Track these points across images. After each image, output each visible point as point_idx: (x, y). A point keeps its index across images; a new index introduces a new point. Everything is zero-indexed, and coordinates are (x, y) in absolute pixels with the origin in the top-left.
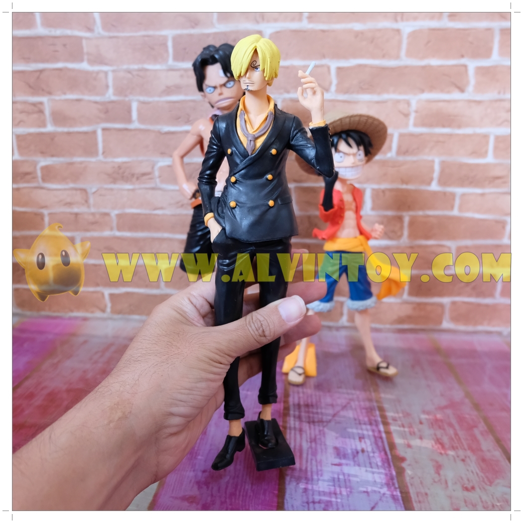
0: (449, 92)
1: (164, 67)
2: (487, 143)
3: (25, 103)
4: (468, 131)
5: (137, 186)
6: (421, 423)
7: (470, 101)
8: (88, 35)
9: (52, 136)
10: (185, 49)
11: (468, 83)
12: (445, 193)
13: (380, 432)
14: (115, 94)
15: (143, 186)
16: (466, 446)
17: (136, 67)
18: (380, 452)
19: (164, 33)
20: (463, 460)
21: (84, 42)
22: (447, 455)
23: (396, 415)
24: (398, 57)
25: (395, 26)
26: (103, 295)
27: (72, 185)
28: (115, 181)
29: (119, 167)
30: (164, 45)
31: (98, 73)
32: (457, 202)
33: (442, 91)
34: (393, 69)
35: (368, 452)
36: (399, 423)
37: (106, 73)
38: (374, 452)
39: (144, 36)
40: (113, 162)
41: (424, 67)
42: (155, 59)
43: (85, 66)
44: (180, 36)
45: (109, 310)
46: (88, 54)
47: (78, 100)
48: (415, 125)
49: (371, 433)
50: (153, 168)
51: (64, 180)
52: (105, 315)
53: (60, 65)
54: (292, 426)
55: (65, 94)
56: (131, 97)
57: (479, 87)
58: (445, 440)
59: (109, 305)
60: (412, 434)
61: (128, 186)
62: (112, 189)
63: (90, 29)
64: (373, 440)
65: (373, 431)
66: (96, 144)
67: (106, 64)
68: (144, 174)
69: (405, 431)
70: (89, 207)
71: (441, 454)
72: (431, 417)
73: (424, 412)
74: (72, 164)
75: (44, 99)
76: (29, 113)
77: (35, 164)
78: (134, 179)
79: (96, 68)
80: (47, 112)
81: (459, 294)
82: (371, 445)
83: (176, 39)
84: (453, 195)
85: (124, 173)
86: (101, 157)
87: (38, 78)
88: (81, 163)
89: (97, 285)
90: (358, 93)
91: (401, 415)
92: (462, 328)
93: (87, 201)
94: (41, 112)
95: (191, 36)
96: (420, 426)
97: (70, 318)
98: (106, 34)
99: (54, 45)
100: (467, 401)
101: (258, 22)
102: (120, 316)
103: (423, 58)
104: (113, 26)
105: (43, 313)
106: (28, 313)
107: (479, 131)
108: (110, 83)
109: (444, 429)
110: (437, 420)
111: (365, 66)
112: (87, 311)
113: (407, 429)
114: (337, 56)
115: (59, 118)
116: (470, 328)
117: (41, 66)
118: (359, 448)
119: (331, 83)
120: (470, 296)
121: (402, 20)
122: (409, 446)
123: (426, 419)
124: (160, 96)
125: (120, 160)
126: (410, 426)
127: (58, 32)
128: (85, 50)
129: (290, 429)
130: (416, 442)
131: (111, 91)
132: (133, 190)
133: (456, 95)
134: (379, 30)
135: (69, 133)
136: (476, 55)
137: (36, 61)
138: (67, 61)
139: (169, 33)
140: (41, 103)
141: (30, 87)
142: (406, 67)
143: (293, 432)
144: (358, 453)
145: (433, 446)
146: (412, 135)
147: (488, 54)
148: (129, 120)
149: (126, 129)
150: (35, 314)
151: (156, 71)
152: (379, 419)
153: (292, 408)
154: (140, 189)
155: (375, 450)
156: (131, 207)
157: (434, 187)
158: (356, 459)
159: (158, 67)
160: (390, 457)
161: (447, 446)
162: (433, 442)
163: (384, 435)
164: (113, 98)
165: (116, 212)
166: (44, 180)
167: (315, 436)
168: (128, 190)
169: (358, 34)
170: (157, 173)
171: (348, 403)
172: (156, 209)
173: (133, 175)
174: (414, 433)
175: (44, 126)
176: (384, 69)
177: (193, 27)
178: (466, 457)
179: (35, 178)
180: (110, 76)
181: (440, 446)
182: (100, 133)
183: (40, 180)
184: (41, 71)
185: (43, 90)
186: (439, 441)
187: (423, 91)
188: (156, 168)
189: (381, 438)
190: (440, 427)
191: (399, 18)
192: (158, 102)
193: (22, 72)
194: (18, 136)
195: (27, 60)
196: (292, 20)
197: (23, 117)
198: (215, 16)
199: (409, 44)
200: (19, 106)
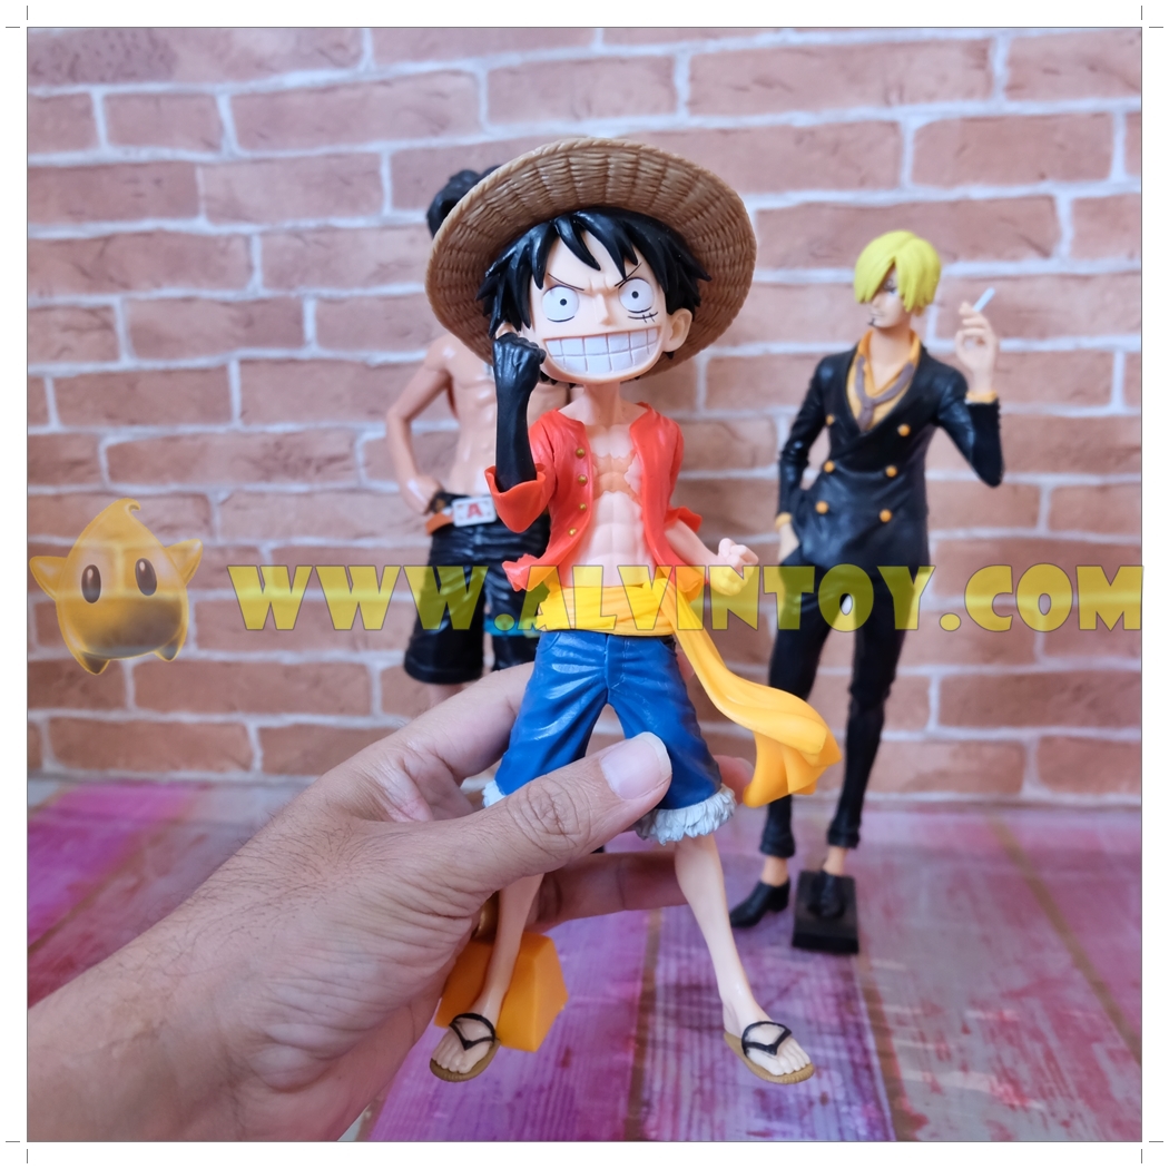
0: (1014, 258)
1: (373, 222)
2: (1109, 370)
3: (73, 308)
4: (1063, 344)
5: (317, 486)
6: (966, 1030)
7: (1064, 277)
8: (207, 157)
9: (130, 379)
10: (418, 182)
11: (1057, 236)
12: (1015, 489)
13: (866, 1052)
14: (266, 285)
15: (331, 485)
16: (1073, 1089)
17: (311, 223)
18: (865, 1102)
19: (373, 147)
20: (1066, 1124)
21: (200, 174)
22: (1026, 1110)
23: (907, 1011)
24: (894, 183)
25: (886, 114)
26: (244, 730)
27: (174, 487)
28: (268, 475)
29: (278, 445)
30: (374, 174)
31: (229, 238)
32: (1045, 507)
33: (999, 256)
34: (885, 210)
35: (835, 1101)
36: (913, 1029)
37: (247, 239)
38: (849, 1104)
39: (329, 156)
40: (263, 433)
41: (954, 205)
42: (354, 205)
43: (201, 225)
44: (407, 154)
45: (257, 764)
46: (209, 198)
47: (188, 300)
48: (941, 334)
49: (844, 1056)
50: (351, 445)
51: (157, 475)
52: (249, 777)
53: (147, 225)
54: (660, 1037)
55: (158, 285)
56: (302, 290)
57: (1083, 244)
58: (1024, 1072)
59: (258, 753)
60: (944, 1056)
61: (298, 487)
62: (262, 495)
63: (211, 145)
64: (849, 1071)
65: (851, 1050)
66: (226, 396)
67: (247, 219)
68: (332, 460)
69: (926, 1051)
70: (211, 533)
71: (1012, 1107)
72: (991, 1016)
73: (975, 1003)
74: (174, 439)
75: (114, 300)
76: (80, 330)
77: (94, 441)
78: (311, 471)
79: (225, 229)
80: (121, 328)
81: (1058, 720)
82: (844, 1084)
83: (400, 162)
84: (1035, 492)
85: (288, 456)
86: (237, 423)
87: (101, 254)
88: (194, 437)
89: (232, 708)
90: (807, 265)
91: (918, 1011)
92: (1069, 798)
93: (207, 521)
94: (107, 326)
95: (431, 152)
96: (964, 1040)
97: (173, 785)
98: (246, 154)
99: (135, 181)
100: (1077, 975)
101: (577, 117)
102: (282, 779)
103: (953, 182)
104: (262, 136)
105: (114, 773)
106: (80, 773)
107: (1088, 343)
108: (257, 260)
109: (1021, 1047)
110: (1004, 1024)
111: (820, 206)
112: (209, 767)
113: (931, 1047)
114: (756, 185)
115: (147, 339)
116: (1088, 799)
117: (107, 228)
118: (815, 1093)
120: (1084, 723)
121: (901, 99)
122: (936, 1088)
123: (979, 1021)
124: (366, 283)
125: (279, 428)
126: (940, 1038)
127: (144, 154)
128: (202, 190)
129: (654, 1043)
130: (952, 1079)
131: (258, 277)
132: (308, 495)
133: (1032, 264)
134: (851, 126)
135: (167, 373)
136: (1073, 173)
137: (96, 218)
138: (163, 214)
139: (383, 148)
140: (108, 308)
141: (84, 273)
142: (914, 205)
143: (660, 1052)
144: (811, 1104)
145: (993, 1089)
147: (1101, 170)
148: (297, 339)
149: (293, 361)
150: (94, 774)
151: (355, 231)
152: (866, 1021)
153: (660, 994)
154: (324, 492)
155: (853, 1097)
156: (306, 532)
158: (806, 1119)
159: (359, 222)
160: (888, 1114)
161: (1026, 1089)
162: (994, 1079)
163: (875, 1061)
164: (264, 293)
165: (272, 544)
166: (114, 476)
167: (713, 1064)
168: (299, 495)
169: (803, 137)
170: (360, 457)
171: (795, 982)
172: (359, 536)
173: (308, 461)
174: (949, 1055)
175: (113, 355)
176: (863, 210)
177: (435, 133)
178: (1072, 1116)
179: (94, 472)
180: (257, 246)
181: (1010, 1088)
182: (234, 370)
183: (105, 475)
184: (108, 239)
185: (112, 280)
186: (1007, 1076)
187: (954, 257)
188: (359, 444)
189: (869, 1067)
190: (1010, 1040)
191: (894, 97)
192: (361, 298)
193: (68, 243)
194: (58, 382)
195: (77, 215)
196: (655, 109)
197: (69, 338)
198: (484, 107)
199: (920, 154)
200: (60, 317)
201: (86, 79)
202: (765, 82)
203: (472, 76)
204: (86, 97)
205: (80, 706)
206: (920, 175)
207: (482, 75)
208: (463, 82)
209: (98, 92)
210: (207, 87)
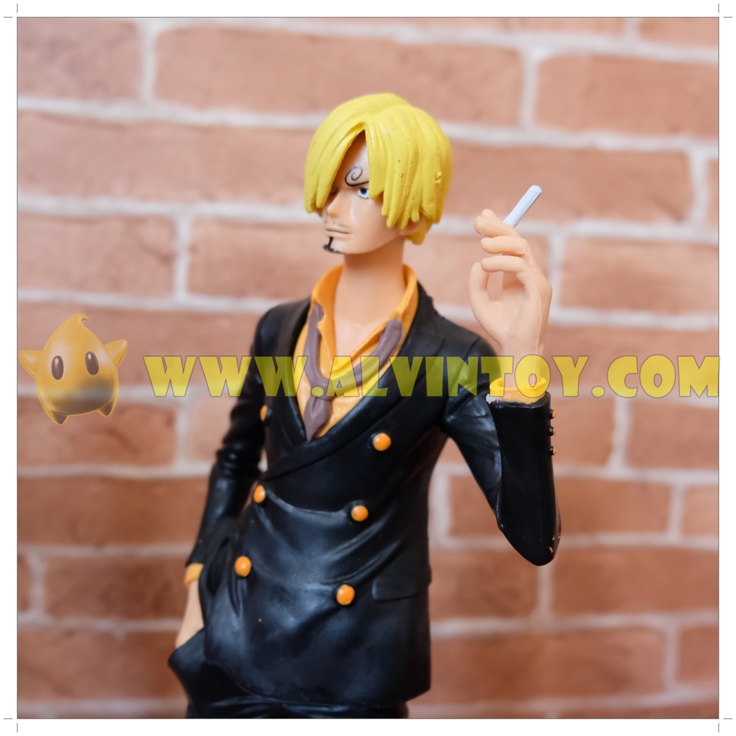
0: (646, 219)
4: (696, 322)
7: (699, 247)
11: (691, 198)
12: (643, 488)
24: (512, 121)
25: (505, 40)
32: (677, 510)
33: (629, 214)
34: (501, 153)
41: (580, 153)
48: (564, 301)
84: (665, 492)
103: (579, 127)
133: (663, 229)
134: (465, 49)
142: (535, 149)
157: (617, 469)
169: (407, 56)
176: (477, 150)
187: (579, 213)
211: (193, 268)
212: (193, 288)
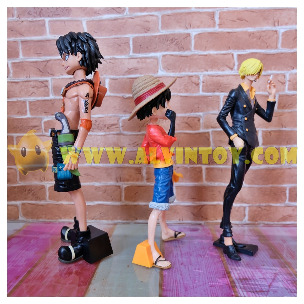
1: (127, 57)
3: (36, 81)
5: (107, 133)
9: (53, 102)
15: (111, 133)
17: (109, 57)
19: (127, 36)
24: (276, 48)
25: (274, 29)
29: (96, 121)
30: (128, 43)
34: (273, 55)
39: (115, 38)
42: (121, 53)
44: (138, 38)
48: (289, 89)
50: (118, 121)
55: (62, 75)
56: (105, 76)
61: (102, 133)
62: (91, 135)
68: (112, 125)
75: (49, 79)
76: (38, 88)
77: (41, 120)
78: (106, 129)
80: (50, 87)
83: (135, 40)
85: (99, 124)
87: (46, 65)
94: (47, 86)
97: (59, 223)
101: (187, 28)
102: (93, 221)
105: (41, 220)
106: (31, 220)
111: (256, 53)
114: (237, 48)
115: (58, 90)
117: (48, 58)
119: (234, 65)
121: (278, 25)
124: (124, 75)
125: (96, 116)
132: (105, 135)
134: (264, 31)
137: (45, 55)
139: (131, 36)
140: (47, 81)
141: (40, 71)
142: (282, 53)
146: (287, 96)
150: (35, 220)
151: (121, 59)
153: (236, 281)
154: (109, 134)
159: (123, 57)
168: (102, 135)
169: (250, 34)
170: (121, 124)
171: (276, 277)
173: (105, 126)
175: (48, 95)
176: (268, 55)
177: (146, 32)
179: (40, 129)
183: (43, 130)
184: (48, 61)
185: (48, 73)
188: (120, 120)
191: (276, 24)
192: (123, 78)
193: (36, 62)
194: (30, 103)
195: (39, 54)
196: (209, 26)
197: (35, 90)
198: (160, 25)
199: (283, 39)
200: (32, 83)
201: (44, 16)
202: (240, 19)
203: (157, 16)
204: (44, 20)
205: (31, 200)
206: (283, 45)
207: (160, 16)
208: (154, 18)
209: (47, 20)
210: (79, 19)
211: (203, 86)
212: (203, 91)
